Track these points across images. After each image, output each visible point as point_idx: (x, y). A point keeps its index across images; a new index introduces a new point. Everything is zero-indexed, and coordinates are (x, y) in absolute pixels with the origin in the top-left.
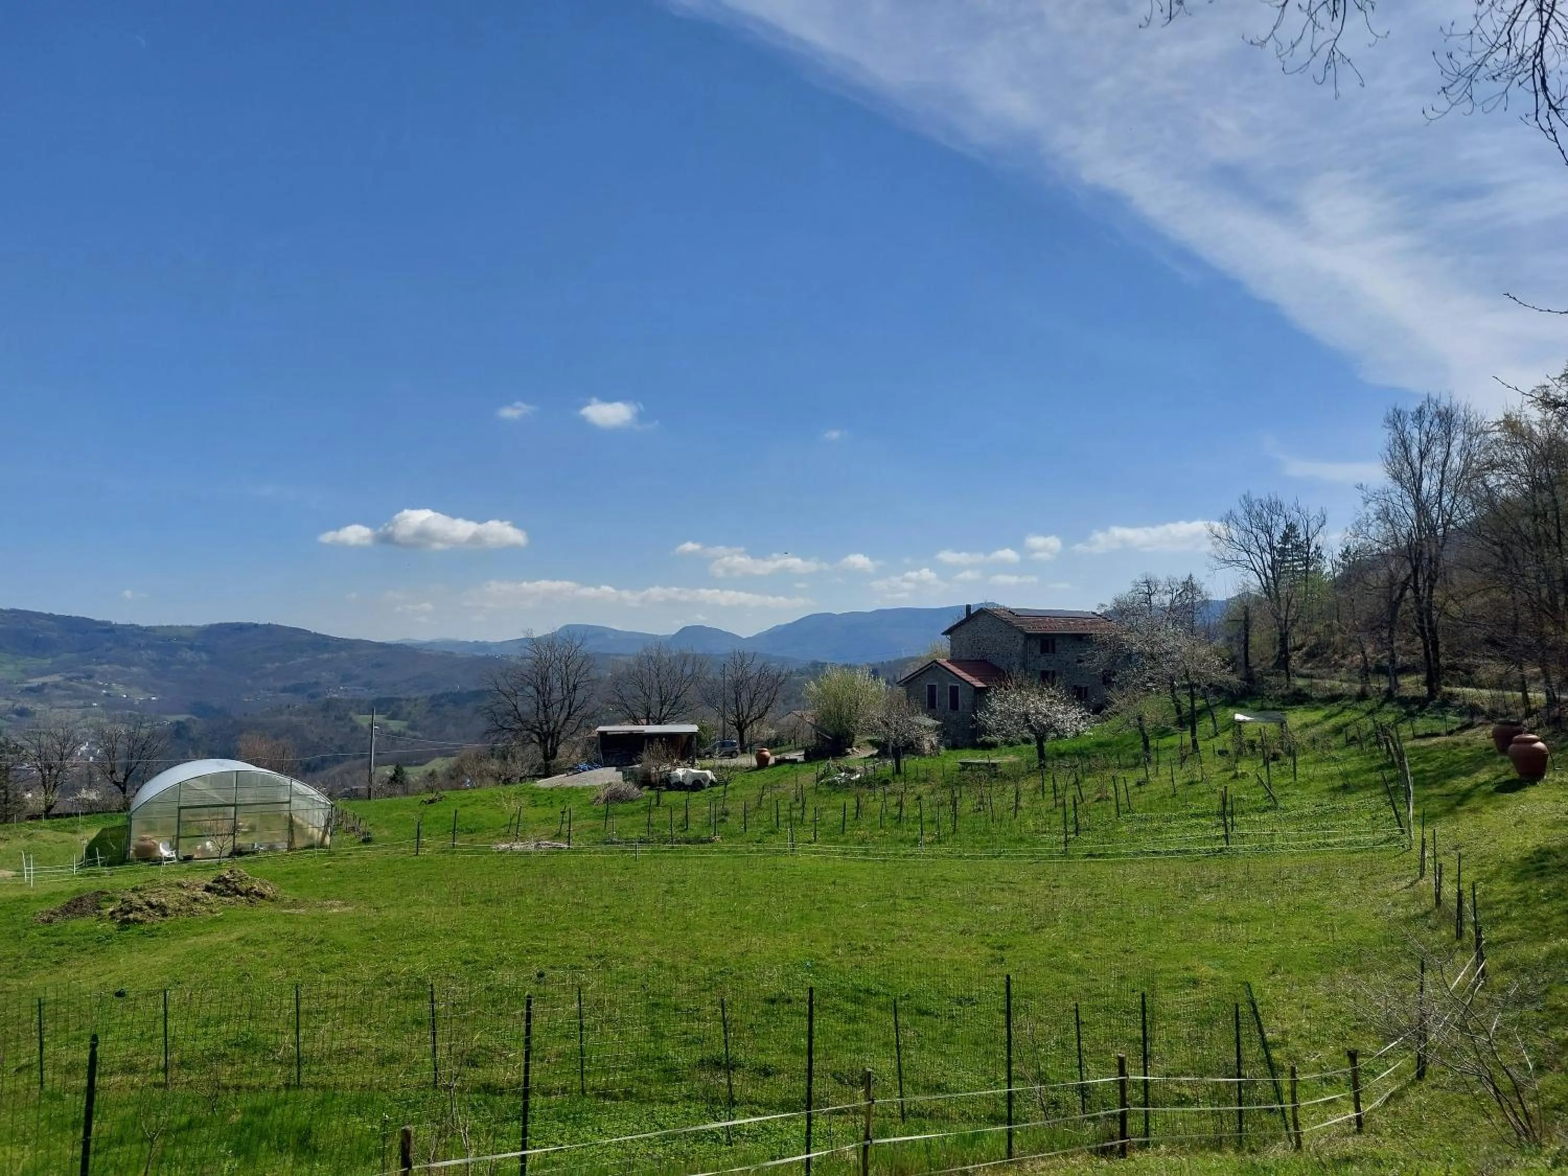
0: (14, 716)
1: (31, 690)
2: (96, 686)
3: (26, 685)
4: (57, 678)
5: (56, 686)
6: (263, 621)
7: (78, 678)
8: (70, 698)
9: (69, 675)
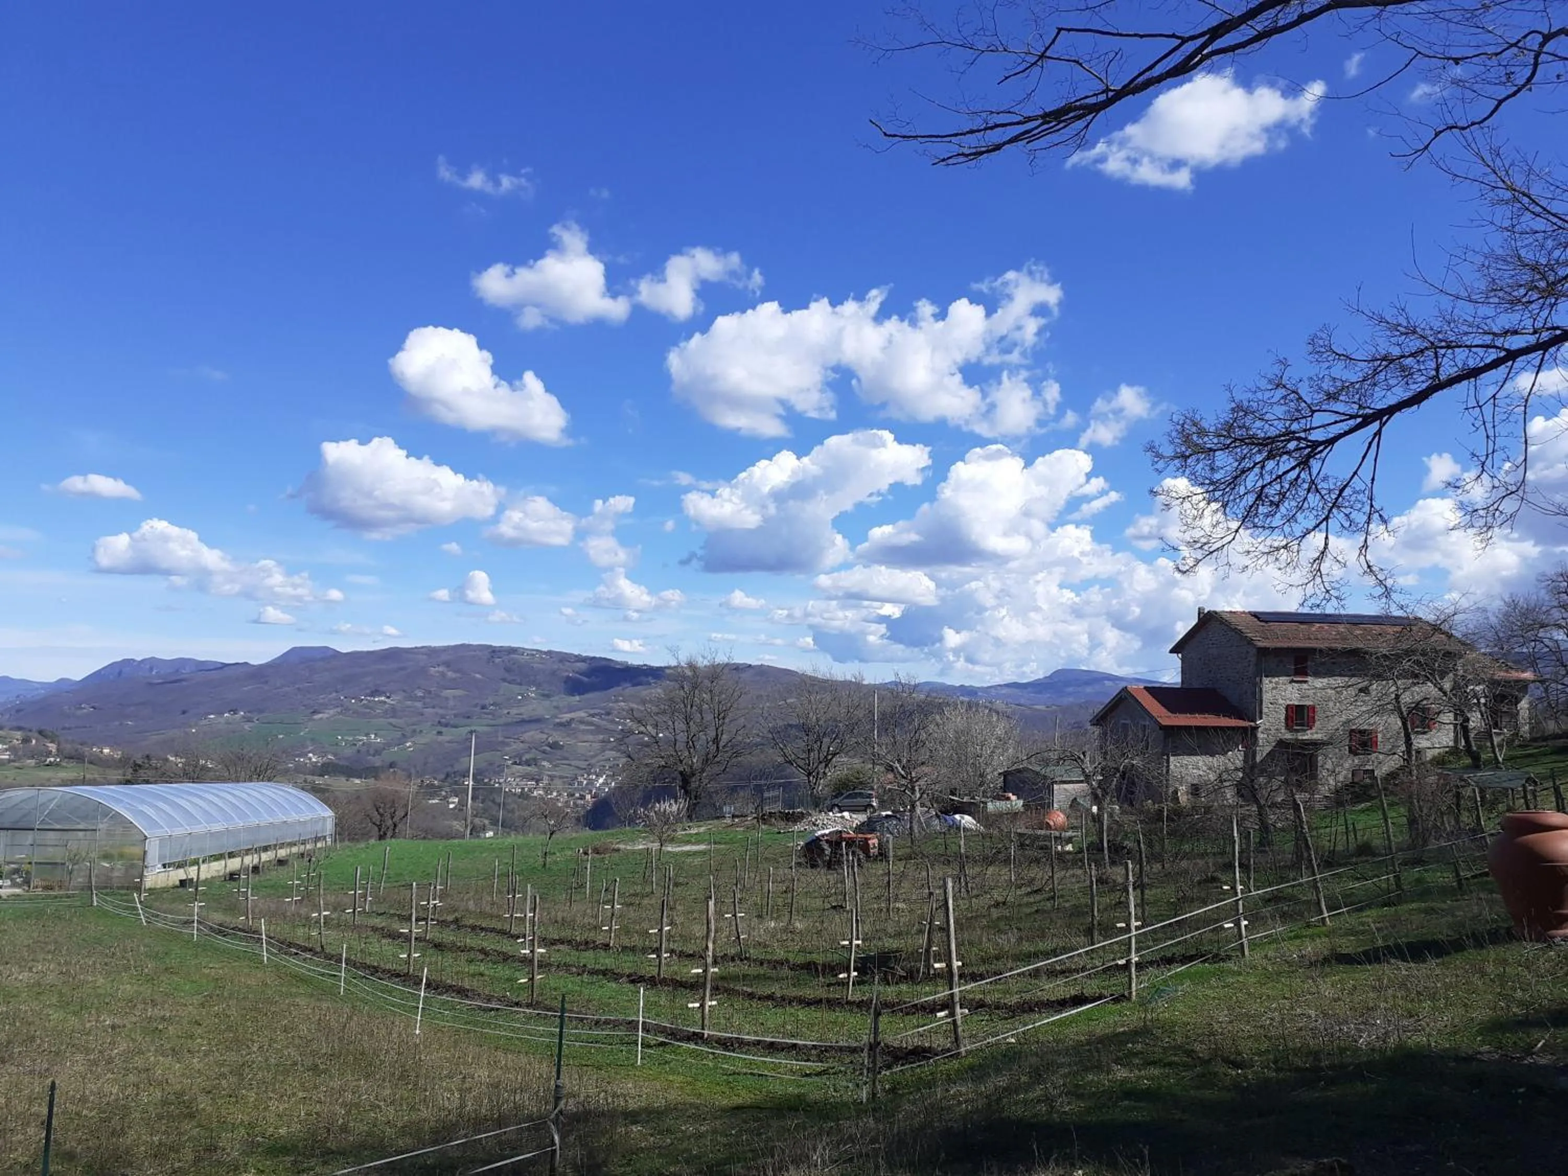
0: (548, 749)
1: (561, 724)
2: (613, 721)
3: (558, 720)
4: (582, 714)
5: (582, 722)
6: (754, 662)
7: (599, 715)
8: (591, 732)
9: (592, 712)
